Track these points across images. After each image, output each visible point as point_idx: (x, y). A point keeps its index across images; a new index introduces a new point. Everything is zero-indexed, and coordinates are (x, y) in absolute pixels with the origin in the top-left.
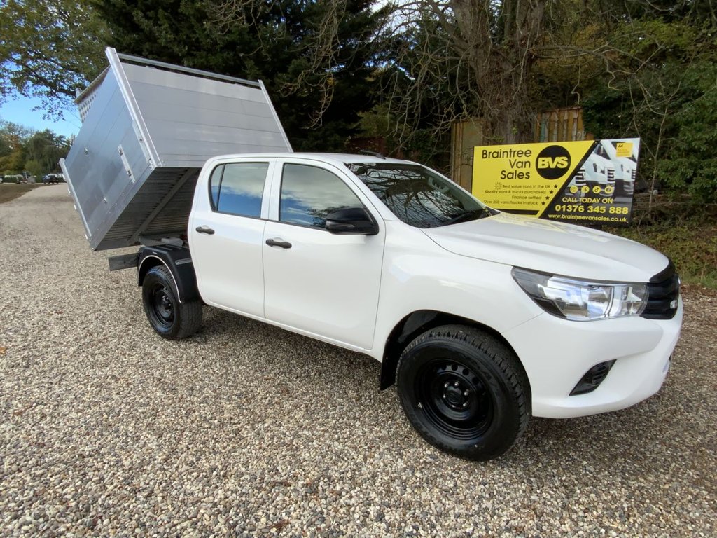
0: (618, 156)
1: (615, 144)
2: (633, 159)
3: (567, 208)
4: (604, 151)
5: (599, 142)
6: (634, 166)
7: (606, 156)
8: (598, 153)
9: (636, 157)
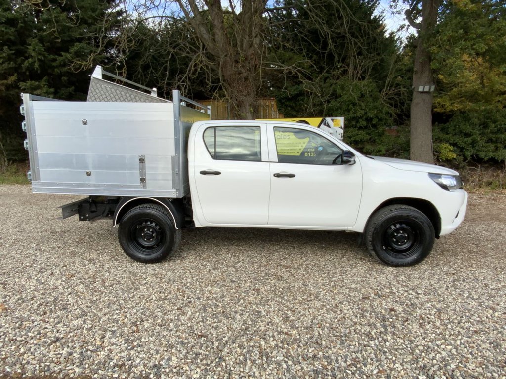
0: (334, 126)
1: (332, 120)
2: (341, 128)
3: (311, 155)
4: (328, 123)
5: (325, 119)
6: (342, 131)
7: (328, 126)
8: (325, 125)
9: (343, 127)
